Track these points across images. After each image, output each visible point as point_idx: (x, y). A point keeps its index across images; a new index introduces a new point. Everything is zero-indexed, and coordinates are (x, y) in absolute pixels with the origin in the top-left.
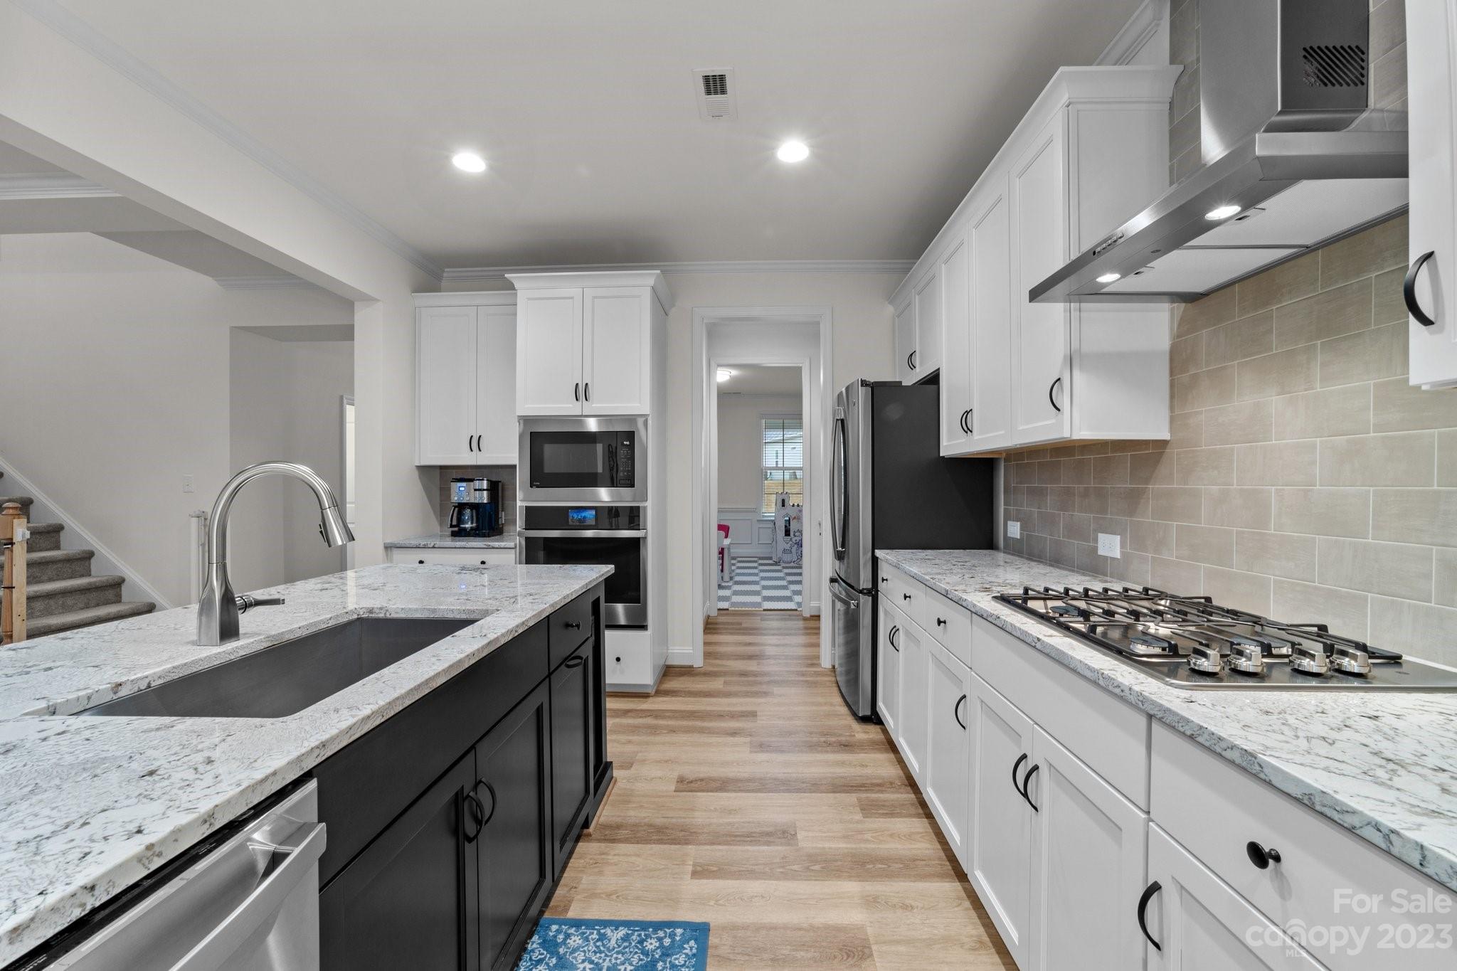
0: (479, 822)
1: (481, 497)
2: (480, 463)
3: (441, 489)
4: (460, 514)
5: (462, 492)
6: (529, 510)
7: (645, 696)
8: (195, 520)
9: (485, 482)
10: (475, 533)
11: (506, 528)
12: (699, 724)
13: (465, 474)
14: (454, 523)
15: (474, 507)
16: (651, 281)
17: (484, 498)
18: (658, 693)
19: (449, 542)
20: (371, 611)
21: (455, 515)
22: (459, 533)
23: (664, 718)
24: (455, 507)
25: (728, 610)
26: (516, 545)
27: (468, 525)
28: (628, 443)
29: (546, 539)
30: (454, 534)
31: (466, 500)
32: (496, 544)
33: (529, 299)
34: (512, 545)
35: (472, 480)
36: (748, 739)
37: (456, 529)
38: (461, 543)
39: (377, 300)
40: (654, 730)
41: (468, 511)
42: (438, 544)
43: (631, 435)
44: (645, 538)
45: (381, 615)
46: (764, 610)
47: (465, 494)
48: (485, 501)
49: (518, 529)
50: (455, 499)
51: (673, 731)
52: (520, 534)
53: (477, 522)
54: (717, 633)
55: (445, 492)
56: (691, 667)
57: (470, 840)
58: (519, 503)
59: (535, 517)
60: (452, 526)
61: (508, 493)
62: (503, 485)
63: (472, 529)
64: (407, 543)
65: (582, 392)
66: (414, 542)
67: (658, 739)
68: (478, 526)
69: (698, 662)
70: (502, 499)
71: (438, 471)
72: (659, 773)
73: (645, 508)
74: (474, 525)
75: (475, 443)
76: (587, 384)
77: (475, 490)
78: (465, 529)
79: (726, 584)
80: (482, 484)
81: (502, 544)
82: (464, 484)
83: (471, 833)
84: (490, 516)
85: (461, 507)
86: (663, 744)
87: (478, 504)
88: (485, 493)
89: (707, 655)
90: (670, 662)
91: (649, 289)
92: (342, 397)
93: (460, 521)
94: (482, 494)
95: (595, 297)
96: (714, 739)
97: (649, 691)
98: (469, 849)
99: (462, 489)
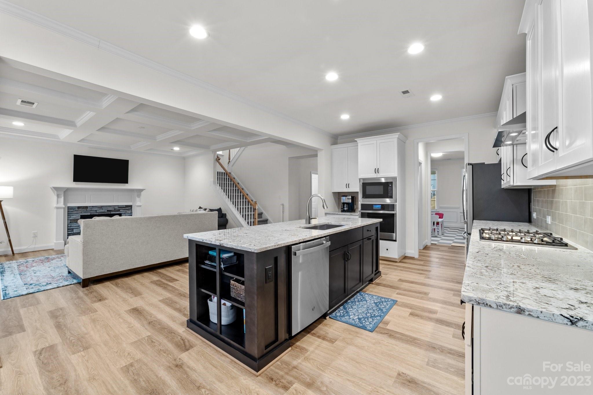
0: (348, 259)
1: (349, 201)
2: (349, 191)
3: (338, 199)
4: (344, 206)
5: (344, 200)
6: (362, 205)
7: (396, 262)
8: (281, 206)
9: (350, 197)
10: (347, 211)
11: (356, 210)
12: (411, 270)
13: (345, 194)
14: (342, 208)
15: (347, 204)
16: (397, 136)
17: (350, 201)
18: (400, 262)
19: (341, 213)
20: (328, 223)
21: (342, 206)
22: (343, 211)
23: (399, 267)
24: (342, 204)
25: (436, 244)
26: (358, 214)
27: (346, 209)
28: (391, 185)
29: (368, 213)
30: (342, 211)
31: (345, 202)
32: (353, 214)
33: (362, 145)
34: (357, 214)
35: (347, 196)
36: (425, 276)
37: (342, 210)
38: (343, 213)
39: (323, 150)
40: (396, 269)
41: (346, 205)
42: (338, 213)
43: (391, 183)
44: (396, 214)
45: (330, 224)
46: (452, 246)
47: (345, 200)
48: (350, 202)
49: (359, 210)
50: (342, 201)
51: (402, 270)
52: (359, 211)
53: (348, 208)
54: (428, 250)
55: (339, 199)
56: (414, 258)
57: (347, 261)
58: (359, 203)
59: (364, 207)
60: (341, 209)
61: (356, 200)
62: (355, 198)
63: (347, 210)
64: (330, 213)
65: (377, 171)
66: (332, 213)
67: (396, 271)
68: (348, 209)
69: (416, 256)
70: (355, 202)
71: (338, 193)
72: (394, 277)
73: (396, 205)
74: (347, 209)
75: (348, 186)
76: (378, 168)
77: (348, 199)
78: (345, 210)
79: (440, 236)
80: (349, 197)
81: (355, 214)
82: (345, 197)
83: (347, 260)
84: (351, 206)
85: (344, 203)
86: (398, 272)
87: (348, 203)
88: (350, 200)
89: (420, 255)
90: (406, 255)
91: (396, 138)
92: (311, 172)
93: (344, 207)
94: (349, 200)
95: (380, 143)
96: (413, 274)
97: (397, 260)
98: (346, 262)
99: (344, 199)
